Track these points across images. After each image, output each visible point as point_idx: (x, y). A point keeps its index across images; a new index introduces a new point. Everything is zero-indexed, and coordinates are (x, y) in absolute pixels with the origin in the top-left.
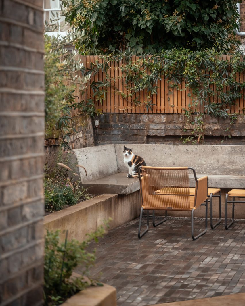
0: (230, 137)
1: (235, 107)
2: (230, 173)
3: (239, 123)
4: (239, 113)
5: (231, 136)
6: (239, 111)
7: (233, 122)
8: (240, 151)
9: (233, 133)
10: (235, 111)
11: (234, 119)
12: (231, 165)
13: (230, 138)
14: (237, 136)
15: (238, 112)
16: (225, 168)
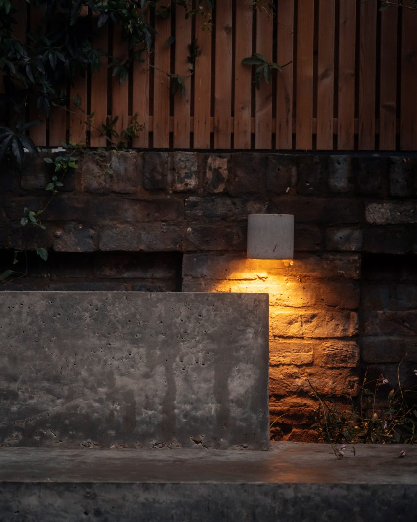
0: (43, 254)
1: (68, 113)
2: (41, 434)
3: (88, 191)
4: (88, 143)
5: (51, 251)
6: (88, 133)
7: (60, 185)
8: (95, 319)
9: (57, 237)
10: (68, 132)
11: (62, 169)
12: (49, 391)
13: (45, 258)
14: (79, 249)
15: (85, 136)
16: (14, 409)
